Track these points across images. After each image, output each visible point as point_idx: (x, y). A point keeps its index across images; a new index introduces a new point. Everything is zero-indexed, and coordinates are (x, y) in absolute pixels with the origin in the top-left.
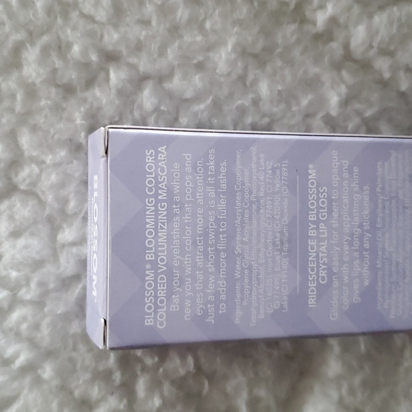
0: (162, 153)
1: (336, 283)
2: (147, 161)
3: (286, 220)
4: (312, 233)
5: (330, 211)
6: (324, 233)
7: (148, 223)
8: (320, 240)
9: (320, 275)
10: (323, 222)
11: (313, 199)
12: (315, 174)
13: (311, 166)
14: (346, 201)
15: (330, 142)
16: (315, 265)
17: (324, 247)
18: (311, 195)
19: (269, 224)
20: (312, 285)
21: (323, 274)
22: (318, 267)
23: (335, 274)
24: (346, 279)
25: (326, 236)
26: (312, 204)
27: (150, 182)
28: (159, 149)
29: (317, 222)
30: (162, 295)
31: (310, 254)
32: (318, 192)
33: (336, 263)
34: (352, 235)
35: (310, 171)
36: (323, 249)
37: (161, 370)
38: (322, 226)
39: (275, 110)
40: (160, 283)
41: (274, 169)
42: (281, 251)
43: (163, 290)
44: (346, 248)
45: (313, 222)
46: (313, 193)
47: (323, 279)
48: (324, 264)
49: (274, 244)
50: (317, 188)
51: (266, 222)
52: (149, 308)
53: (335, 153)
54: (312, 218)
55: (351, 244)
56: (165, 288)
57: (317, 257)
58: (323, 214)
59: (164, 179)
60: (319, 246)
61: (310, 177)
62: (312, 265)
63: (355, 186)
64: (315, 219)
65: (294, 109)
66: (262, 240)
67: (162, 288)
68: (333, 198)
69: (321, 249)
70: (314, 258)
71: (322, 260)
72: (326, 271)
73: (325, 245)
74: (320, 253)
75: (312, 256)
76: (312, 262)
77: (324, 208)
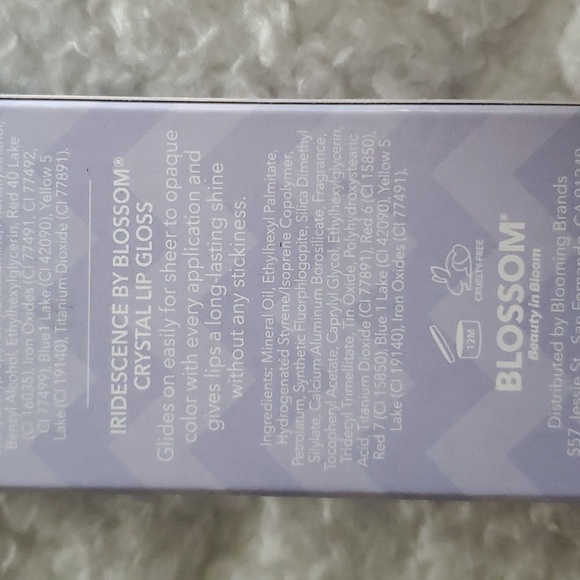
1: (169, 391)
3: (63, 264)
4: (119, 292)
5: (159, 251)
6: (145, 293)
8: (135, 305)
9: (136, 373)
10: (144, 270)
11: (123, 226)
12: (126, 178)
13: (118, 162)
14: (194, 229)
15: (164, 113)
16: (126, 354)
17: (146, 319)
18: (118, 217)
19: (28, 272)
20: (118, 393)
21: (142, 371)
22: (131, 357)
23: (168, 372)
24: (192, 384)
25: (149, 297)
26: (121, 236)
29: (131, 271)
31: (114, 332)
32: (134, 212)
33: (170, 352)
34: (206, 298)
35: (116, 172)
36: (143, 323)
38: (142, 281)
41: (38, 168)
42: (52, 324)
44: (193, 322)
45: (122, 271)
46: (123, 214)
47: (142, 381)
48: (144, 352)
49: (38, 312)
50: (131, 203)
51: (21, 269)
53: (171, 136)
54: (120, 261)
55: (203, 315)
57: (130, 338)
58: (144, 255)
60: (133, 318)
61: (116, 183)
62: (119, 354)
63: (215, 202)
64: (127, 265)
66: (13, 302)
68: (166, 224)
69: (138, 322)
70: (122, 339)
71: (139, 346)
72: (149, 366)
73: (147, 315)
74: (137, 330)
75: (120, 337)
76: (119, 348)
77: (145, 244)
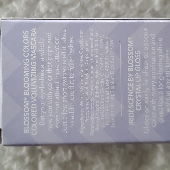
0: (33, 32)
1: (147, 110)
2: (24, 37)
3: (113, 71)
4: (130, 79)
5: (143, 66)
6: (138, 79)
7: (25, 74)
8: (136, 83)
9: (136, 105)
10: (138, 72)
11: (131, 59)
12: (132, 43)
13: (129, 38)
14: (154, 59)
15: (143, 23)
16: (133, 99)
17: (139, 88)
18: (130, 56)
19: (102, 74)
20: (131, 112)
21: (138, 104)
22: (135, 100)
23: (146, 104)
24: (154, 108)
25: (140, 81)
26: (130, 62)
27: (26, 50)
28: (31, 30)
29: (134, 73)
30: (34, 116)
31: (129, 92)
32: (134, 54)
33: (147, 98)
34: (158, 81)
35: (129, 42)
36: (138, 89)
37: (53, 157)
38: (137, 76)
39: (119, 8)
40: (33, 109)
41: (104, 41)
42: (110, 90)
43: (35, 113)
44: (154, 88)
45: (131, 73)
46: (131, 55)
47: (138, 107)
48: (139, 98)
49: (105, 86)
50: (134, 52)
51: (99, 73)
52: (26, 123)
53: (146, 30)
54: (130, 70)
55: (157, 86)
56: (36, 111)
57: (134, 94)
58: (138, 67)
59: (35, 48)
60: (135, 87)
61: (129, 45)
62: (131, 99)
63: (160, 50)
64: (132, 71)
65: (131, 7)
66: (97, 83)
67: (34, 112)
68: (145, 57)
69: (136, 89)
70: (132, 94)
71: (137, 96)
72: (140, 103)
73: (139, 87)
74: (136, 92)
75: (131, 94)
76: (131, 97)
77: (138, 64)
